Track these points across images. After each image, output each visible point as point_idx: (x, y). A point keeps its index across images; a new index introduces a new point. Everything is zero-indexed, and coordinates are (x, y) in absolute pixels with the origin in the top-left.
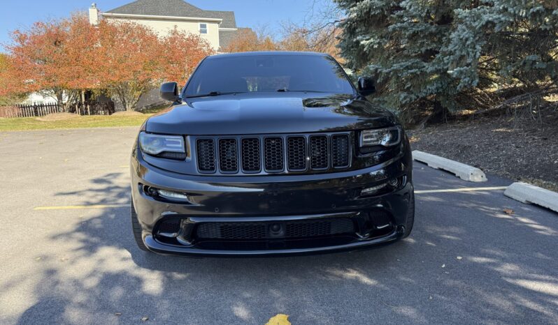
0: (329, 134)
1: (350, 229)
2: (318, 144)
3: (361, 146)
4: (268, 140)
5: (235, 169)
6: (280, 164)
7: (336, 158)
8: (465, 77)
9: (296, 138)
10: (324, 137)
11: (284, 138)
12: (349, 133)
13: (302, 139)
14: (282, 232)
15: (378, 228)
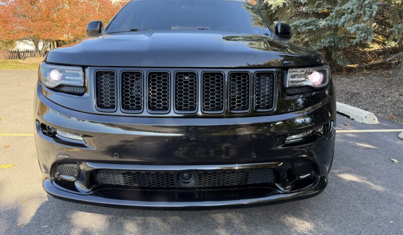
0: (252, 71)
1: (270, 178)
2: (238, 82)
3: (287, 86)
4: (179, 75)
5: (139, 108)
6: (193, 104)
7: (259, 99)
8: (361, 33)
9: (213, 74)
10: (246, 74)
11: (199, 73)
12: (274, 70)
13: (220, 75)
14: (193, 181)
15: (301, 177)
